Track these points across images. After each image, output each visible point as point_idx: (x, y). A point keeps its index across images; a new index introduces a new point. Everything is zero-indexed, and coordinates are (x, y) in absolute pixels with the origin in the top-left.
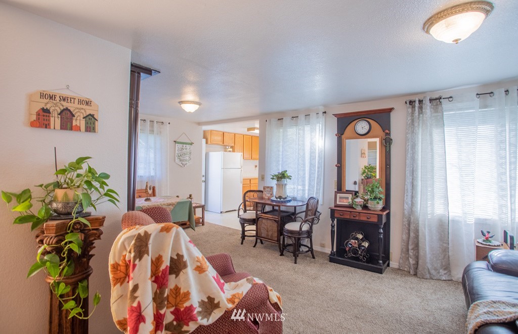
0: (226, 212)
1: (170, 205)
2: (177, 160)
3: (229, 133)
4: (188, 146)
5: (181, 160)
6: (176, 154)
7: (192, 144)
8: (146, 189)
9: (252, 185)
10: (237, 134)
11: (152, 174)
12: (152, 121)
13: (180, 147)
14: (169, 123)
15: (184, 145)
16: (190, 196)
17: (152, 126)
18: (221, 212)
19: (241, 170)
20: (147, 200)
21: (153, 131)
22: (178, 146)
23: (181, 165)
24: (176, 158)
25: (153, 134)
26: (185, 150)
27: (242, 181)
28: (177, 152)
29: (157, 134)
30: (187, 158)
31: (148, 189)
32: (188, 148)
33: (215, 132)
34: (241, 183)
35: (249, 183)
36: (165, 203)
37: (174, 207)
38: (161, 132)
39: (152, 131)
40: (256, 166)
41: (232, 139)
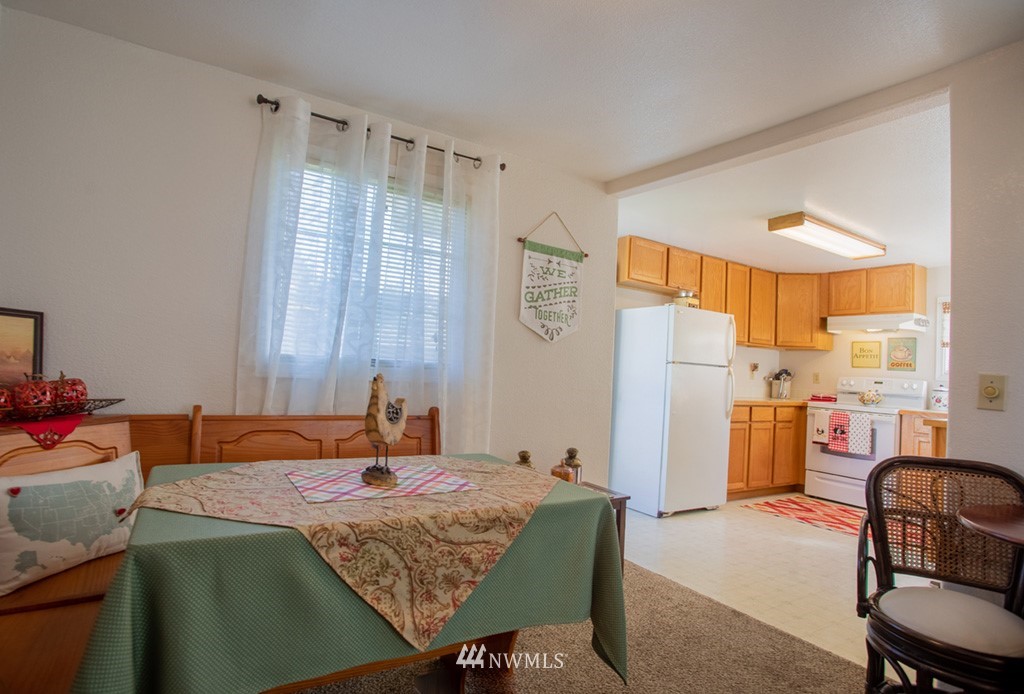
0: (676, 514)
1: (493, 522)
2: (527, 315)
3: (684, 251)
4: (566, 261)
5: (539, 315)
6: (524, 291)
7: (581, 256)
8: (371, 416)
9: (754, 425)
10: (707, 256)
11: (430, 356)
12: (436, 150)
13: (538, 264)
14: (503, 167)
15: (555, 259)
16: (572, 454)
17: (437, 170)
18: (661, 515)
19: (729, 373)
20: (376, 476)
21: (441, 190)
22: (533, 260)
23: (541, 332)
24: (524, 304)
25: (441, 200)
26: (555, 279)
27: (730, 408)
28: (526, 281)
29: (457, 203)
30: (564, 308)
31: (382, 417)
32: (569, 271)
33: (642, 243)
34: (727, 414)
35: (747, 418)
36: (466, 507)
37: (517, 542)
38: (469, 199)
39: (435, 190)
40: (755, 367)
41: (692, 272)
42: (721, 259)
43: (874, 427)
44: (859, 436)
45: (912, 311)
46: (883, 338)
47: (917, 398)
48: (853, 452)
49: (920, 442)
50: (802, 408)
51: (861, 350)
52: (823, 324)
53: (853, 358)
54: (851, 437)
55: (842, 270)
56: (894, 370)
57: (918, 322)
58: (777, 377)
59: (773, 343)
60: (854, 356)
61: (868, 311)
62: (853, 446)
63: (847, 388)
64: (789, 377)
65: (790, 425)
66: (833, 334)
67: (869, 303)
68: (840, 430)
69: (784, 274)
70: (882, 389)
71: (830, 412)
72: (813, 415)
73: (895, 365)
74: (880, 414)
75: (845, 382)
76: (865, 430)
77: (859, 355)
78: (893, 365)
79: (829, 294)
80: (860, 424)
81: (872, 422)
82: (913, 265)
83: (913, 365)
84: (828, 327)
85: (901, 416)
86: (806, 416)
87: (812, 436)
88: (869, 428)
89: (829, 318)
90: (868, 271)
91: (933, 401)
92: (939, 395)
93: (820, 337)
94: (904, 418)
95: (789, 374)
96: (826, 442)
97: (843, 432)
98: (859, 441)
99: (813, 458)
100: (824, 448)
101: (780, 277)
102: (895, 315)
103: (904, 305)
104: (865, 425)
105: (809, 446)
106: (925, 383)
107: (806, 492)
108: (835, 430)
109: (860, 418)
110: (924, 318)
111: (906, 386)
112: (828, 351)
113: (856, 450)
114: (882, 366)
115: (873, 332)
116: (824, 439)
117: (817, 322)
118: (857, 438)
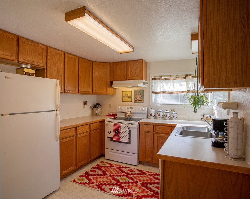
3: (32, 41)
9: (78, 136)
10: (51, 47)
35: (74, 134)
40: (85, 103)
41: (40, 55)
42: (61, 51)
43: (130, 130)
44: (124, 134)
45: (142, 79)
46: (133, 90)
47: (144, 114)
48: (122, 141)
49: (146, 135)
50: (103, 122)
51: (125, 94)
52: (111, 83)
53: (122, 98)
54: (121, 135)
55: (118, 61)
56: (136, 102)
57: (145, 84)
58: (95, 106)
59: (91, 93)
60: (123, 97)
61: (127, 79)
62: (122, 139)
63: (120, 110)
64: (100, 106)
65: (98, 130)
66: (115, 88)
67: (127, 75)
68: (117, 132)
69: (95, 62)
70: (133, 111)
71: (113, 124)
72: (107, 125)
73: (137, 101)
74: (132, 124)
75: (120, 108)
76: (126, 131)
77: (125, 96)
78: (136, 100)
79: (113, 72)
80: (125, 129)
81: (129, 128)
82: (143, 60)
83: (142, 100)
84: (113, 85)
85: (139, 124)
86: (105, 125)
87: (107, 135)
88: (128, 130)
89: (113, 82)
90: (128, 62)
91: (149, 115)
92: (151, 112)
93: (110, 90)
94: (140, 125)
95: (99, 105)
96: (112, 137)
97: (118, 133)
98: (124, 136)
99: (108, 144)
100: (111, 139)
101: (94, 63)
102: (137, 80)
103: (140, 77)
104: (126, 129)
105: (106, 139)
106: (147, 107)
107: (106, 158)
108: (115, 132)
109: (125, 127)
110: (146, 82)
111: (140, 109)
112: (114, 95)
113: (123, 140)
114: (132, 101)
115: (129, 87)
116: (111, 136)
117: (109, 83)
118: (123, 135)
